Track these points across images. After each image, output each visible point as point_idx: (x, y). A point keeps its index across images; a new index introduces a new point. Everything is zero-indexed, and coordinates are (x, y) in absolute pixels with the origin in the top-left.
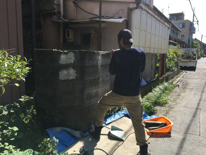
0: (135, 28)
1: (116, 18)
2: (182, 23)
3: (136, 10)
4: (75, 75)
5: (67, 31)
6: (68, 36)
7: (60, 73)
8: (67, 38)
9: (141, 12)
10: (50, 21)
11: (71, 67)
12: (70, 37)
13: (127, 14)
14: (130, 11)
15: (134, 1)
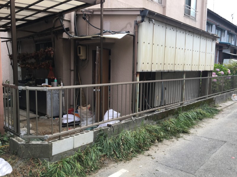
0: (142, 43)
1: (123, 32)
5: (79, 47)
6: (80, 53)
8: (78, 55)
9: (154, 24)
10: (61, 38)
12: (81, 54)
13: (134, 28)
14: (136, 25)
15: (139, 13)
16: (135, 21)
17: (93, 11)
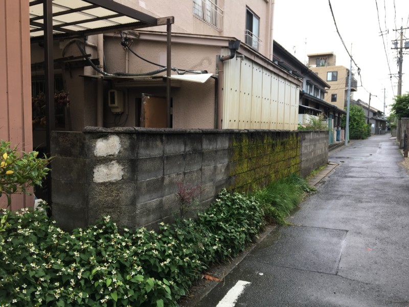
0: (229, 89)
1: (197, 72)
2: (333, 72)
3: (232, 60)
4: (122, 173)
5: (111, 93)
6: (113, 102)
7: (95, 171)
8: (110, 105)
9: (241, 62)
10: (80, 76)
11: (114, 160)
12: (116, 104)
13: (215, 66)
14: (221, 62)
15: (226, 44)
16: (217, 56)
17: (140, 33)
